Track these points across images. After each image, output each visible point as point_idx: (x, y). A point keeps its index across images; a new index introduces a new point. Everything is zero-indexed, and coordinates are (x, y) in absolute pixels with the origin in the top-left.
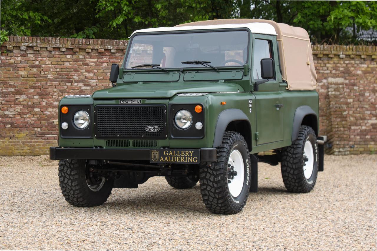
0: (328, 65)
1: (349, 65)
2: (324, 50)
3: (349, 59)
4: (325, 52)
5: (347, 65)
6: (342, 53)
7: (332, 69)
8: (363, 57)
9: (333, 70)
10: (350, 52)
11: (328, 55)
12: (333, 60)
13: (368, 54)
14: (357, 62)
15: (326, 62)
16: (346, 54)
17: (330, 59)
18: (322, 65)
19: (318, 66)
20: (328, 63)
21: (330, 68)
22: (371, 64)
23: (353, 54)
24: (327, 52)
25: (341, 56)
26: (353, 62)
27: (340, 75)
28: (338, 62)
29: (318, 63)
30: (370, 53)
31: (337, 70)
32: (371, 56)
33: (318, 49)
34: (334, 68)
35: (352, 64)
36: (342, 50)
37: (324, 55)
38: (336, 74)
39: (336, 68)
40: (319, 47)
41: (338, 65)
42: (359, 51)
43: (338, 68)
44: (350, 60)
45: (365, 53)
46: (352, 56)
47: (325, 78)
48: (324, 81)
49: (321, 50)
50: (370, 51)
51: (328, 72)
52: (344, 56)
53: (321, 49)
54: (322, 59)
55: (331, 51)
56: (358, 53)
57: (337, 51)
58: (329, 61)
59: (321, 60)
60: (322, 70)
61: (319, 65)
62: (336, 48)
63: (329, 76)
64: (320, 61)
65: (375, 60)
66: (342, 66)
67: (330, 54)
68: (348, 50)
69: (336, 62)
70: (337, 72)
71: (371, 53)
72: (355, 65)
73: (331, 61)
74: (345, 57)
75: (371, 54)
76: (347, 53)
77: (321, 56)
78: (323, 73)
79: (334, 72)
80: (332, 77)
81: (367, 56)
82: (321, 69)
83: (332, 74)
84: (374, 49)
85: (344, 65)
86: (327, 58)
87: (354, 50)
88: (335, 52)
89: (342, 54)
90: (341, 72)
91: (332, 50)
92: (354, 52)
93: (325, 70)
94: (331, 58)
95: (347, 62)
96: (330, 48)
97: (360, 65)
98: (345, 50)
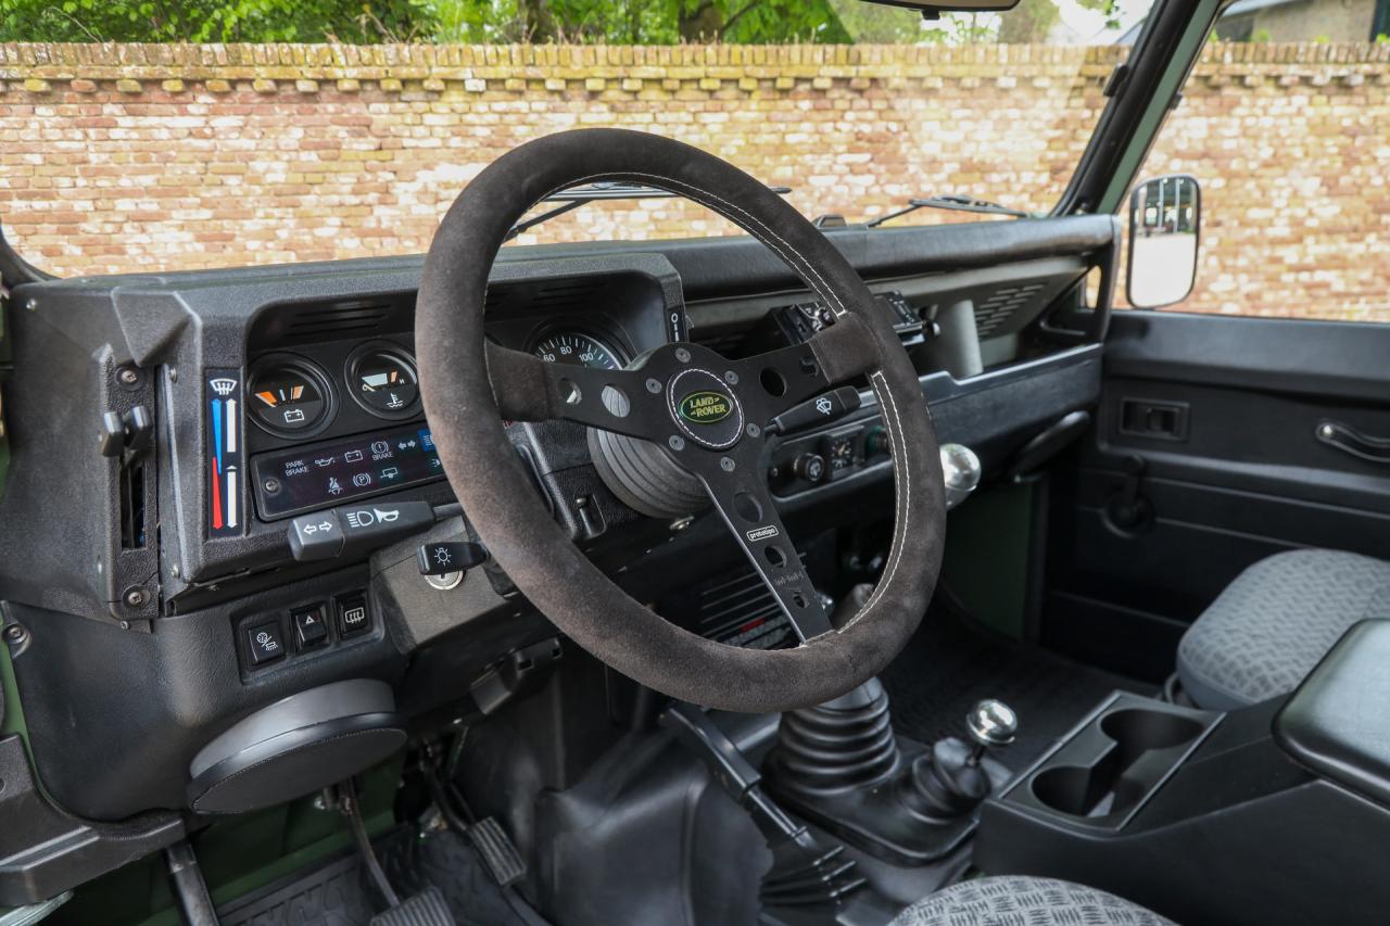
0: (429, 119)
1: (510, 119)
2: (402, 63)
3: (501, 95)
4: (405, 72)
5: (501, 119)
6: (471, 76)
7: (448, 134)
8: (550, 85)
9: (454, 134)
10: (502, 71)
11: (420, 81)
12: (445, 98)
13: (570, 75)
14: (536, 106)
15: (421, 106)
16: (487, 76)
17: (436, 97)
18: (409, 120)
19: (394, 125)
20: (431, 111)
21: (439, 131)
22: (587, 110)
23: (512, 77)
24: (413, 70)
25: (471, 85)
26: (521, 105)
27: (478, 154)
28: (466, 107)
29: (391, 112)
30: (576, 70)
31: (466, 136)
32: (583, 81)
33: (378, 62)
34: (454, 129)
35: (518, 112)
36: (468, 61)
37: (404, 82)
38: (464, 151)
39: (461, 129)
40: (380, 52)
41: (469, 118)
42: (533, 65)
43: (471, 130)
44: (510, 97)
45: (557, 71)
46: (510, 84)
47: (428, 167)
48: (424, 177)
49: (390, 63)
50: (576, 64)
51: (436, 142)
52: (481, 86)
53: (386, 59)
54: (404, 98)
55: (430, 68)
56: (531, 72)
57: (451, 65)
58: (433, 105)
59: (400, 101)
60: (411, 137)
61: (398, 119)
62: (448, 55)
63: (440, 159)
64: (400, 106)
65: (601, 98)
66: (484, 122)
67: (427, 78)
68: (494, 61)
69: (460, 107)
70: (469, 144)
71: (579, 72)
72: (532, 118)
73: (438, 104)
74: (488, 88)
75: (581, 76)
76: (492, 73)
77: (394, 85)
78: (417, 147)
79: (455, 142)
80: (451, 161)
81: (568, 81)
82: (407, 133)
83: (452, 151)
84: (592, 56)
85: (493, 118)
86: (421, 95)
87: (517, 60)
88: (446, 72)
89: (474, 78)
90: (481, 144)
91: (433, 61)
92: (517, 70)
93: (424, 137)
94: (439, 93)
95: (500, 106)
96: (425, 56)
97: (549, 116)
98: (480, 63)
